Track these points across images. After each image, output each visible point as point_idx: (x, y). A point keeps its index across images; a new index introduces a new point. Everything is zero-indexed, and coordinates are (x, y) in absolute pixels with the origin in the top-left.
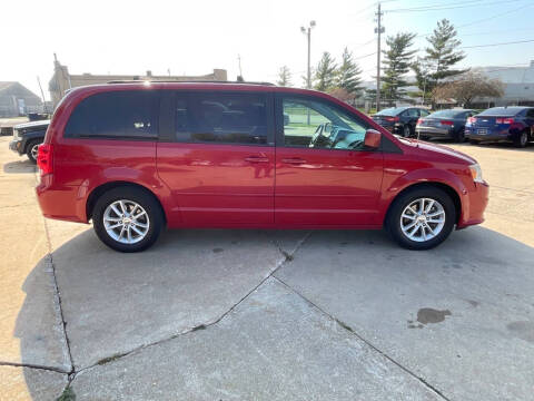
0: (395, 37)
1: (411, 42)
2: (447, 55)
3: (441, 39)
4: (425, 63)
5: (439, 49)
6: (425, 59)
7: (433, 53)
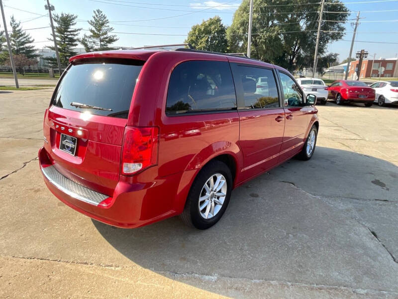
0: (60, 16)
1: (74, 21)
2: (105, 36)
3: (99, 23)
4: (90, 40)
5: (99, 31)
6: (90, 37)
7: (95, 33)
